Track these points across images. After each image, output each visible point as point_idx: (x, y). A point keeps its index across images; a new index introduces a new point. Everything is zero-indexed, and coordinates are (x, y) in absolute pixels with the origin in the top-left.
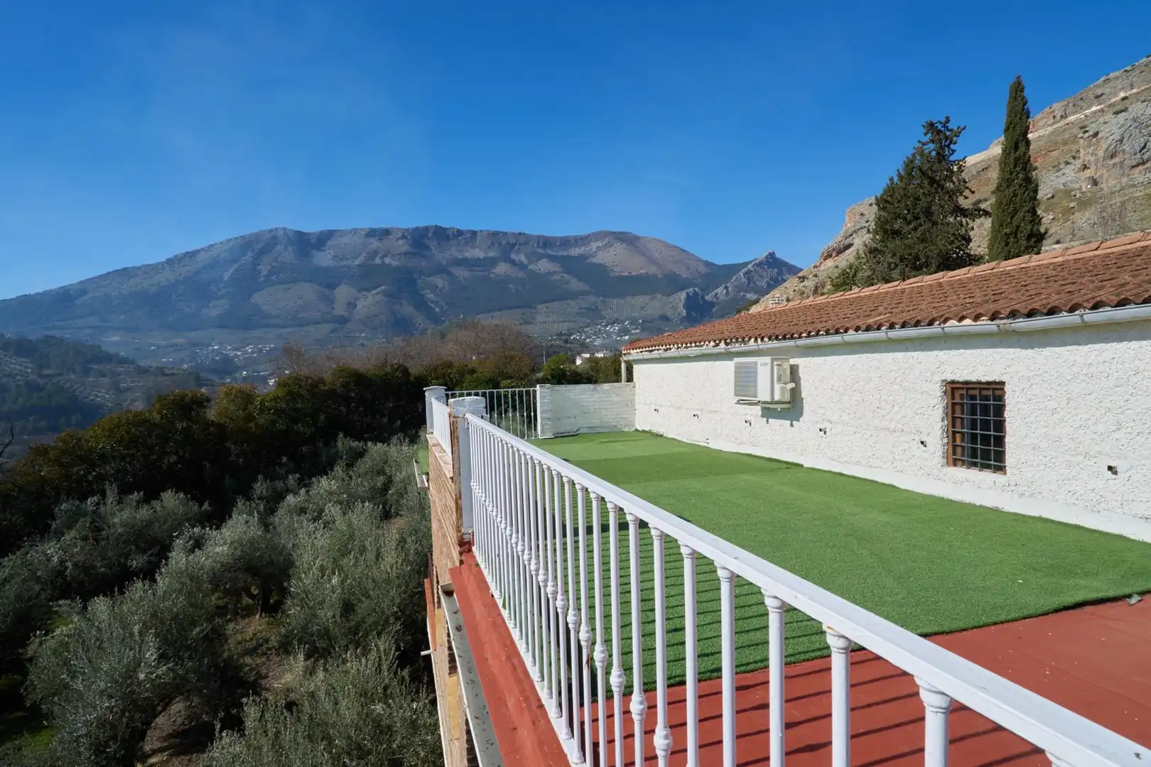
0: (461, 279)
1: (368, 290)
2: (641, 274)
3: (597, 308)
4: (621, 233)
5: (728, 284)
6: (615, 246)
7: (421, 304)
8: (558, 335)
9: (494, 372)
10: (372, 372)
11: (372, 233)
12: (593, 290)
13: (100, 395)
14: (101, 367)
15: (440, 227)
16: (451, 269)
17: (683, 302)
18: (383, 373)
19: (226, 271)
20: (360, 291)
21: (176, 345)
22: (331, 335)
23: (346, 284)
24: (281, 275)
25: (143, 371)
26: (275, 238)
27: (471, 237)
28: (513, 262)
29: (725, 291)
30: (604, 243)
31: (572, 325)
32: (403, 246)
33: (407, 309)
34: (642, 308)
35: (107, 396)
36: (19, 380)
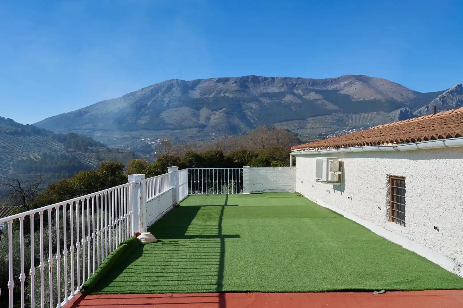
0: (265, 104)
1: (217, 110)
2: (371, 100)
3: (343, 120)
4: (360, 76)
5: (429, 105)
6: (355, 83)
7: (244, 117)
8: (319, 135)
9: (267, 156)
10: (204, 155)
11: (219, 80)
12: (341, 109)
13: (91, 161)
14: (92, 148)
15: (255, 76)
16: (260, 99)
17: (398, 116)
18: (210, 155)
19: (149, 101)
20: (212, 111)
21: (125, 138)
22: (197, 134)
23: (206, 107)
24: (174, 103)
25: (110, 151)
26: (172, 84)
27: (272, 81)
28: (295, 95)
29: (426, 109)
30: (349, 82)
31: (328, 130)
32: (235, 87)
33: (236, 121)
34: (371, 120)
35: (94, 162)
36: (59, 153)
